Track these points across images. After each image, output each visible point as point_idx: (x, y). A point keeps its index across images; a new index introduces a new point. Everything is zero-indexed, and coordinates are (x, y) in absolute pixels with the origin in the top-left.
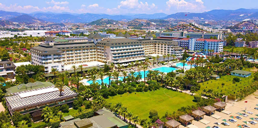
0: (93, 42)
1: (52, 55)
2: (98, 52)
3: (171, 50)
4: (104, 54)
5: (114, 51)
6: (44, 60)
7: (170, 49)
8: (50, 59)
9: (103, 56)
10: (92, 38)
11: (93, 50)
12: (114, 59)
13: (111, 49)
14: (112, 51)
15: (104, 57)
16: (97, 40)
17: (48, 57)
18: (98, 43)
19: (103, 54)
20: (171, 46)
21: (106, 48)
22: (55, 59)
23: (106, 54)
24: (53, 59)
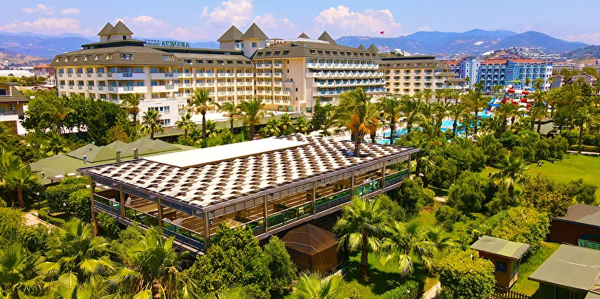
0: (242, 53)
1: (146, 70)
2: (261, 80)
3: (437, 84)
4: (284, 85)
5: (317, 71)
6: (121, 83)
7: (434, 81)
8: (141, 83)
9: (278, 89)
10: (238, 41)
11: (246, 75)
12: (319, 94)
13: (310, 66)
14: (312, 70)
15: (281, 94)
16: (254, 45)
17: (136, 76)
18: (260, 54)
19: (280, 85)
20: (437, 73)
21: (289, 66)
22: (154, 83)
23: (289, 85)
24: (149, 83)
